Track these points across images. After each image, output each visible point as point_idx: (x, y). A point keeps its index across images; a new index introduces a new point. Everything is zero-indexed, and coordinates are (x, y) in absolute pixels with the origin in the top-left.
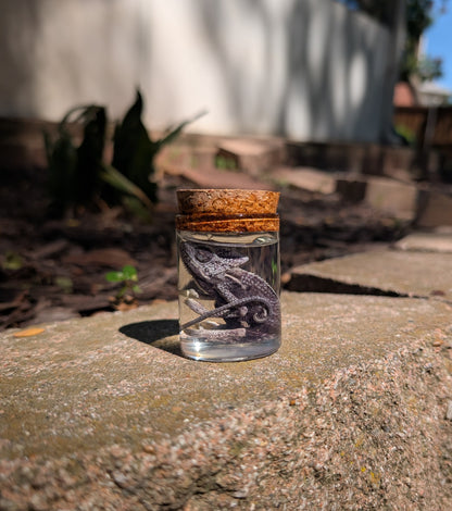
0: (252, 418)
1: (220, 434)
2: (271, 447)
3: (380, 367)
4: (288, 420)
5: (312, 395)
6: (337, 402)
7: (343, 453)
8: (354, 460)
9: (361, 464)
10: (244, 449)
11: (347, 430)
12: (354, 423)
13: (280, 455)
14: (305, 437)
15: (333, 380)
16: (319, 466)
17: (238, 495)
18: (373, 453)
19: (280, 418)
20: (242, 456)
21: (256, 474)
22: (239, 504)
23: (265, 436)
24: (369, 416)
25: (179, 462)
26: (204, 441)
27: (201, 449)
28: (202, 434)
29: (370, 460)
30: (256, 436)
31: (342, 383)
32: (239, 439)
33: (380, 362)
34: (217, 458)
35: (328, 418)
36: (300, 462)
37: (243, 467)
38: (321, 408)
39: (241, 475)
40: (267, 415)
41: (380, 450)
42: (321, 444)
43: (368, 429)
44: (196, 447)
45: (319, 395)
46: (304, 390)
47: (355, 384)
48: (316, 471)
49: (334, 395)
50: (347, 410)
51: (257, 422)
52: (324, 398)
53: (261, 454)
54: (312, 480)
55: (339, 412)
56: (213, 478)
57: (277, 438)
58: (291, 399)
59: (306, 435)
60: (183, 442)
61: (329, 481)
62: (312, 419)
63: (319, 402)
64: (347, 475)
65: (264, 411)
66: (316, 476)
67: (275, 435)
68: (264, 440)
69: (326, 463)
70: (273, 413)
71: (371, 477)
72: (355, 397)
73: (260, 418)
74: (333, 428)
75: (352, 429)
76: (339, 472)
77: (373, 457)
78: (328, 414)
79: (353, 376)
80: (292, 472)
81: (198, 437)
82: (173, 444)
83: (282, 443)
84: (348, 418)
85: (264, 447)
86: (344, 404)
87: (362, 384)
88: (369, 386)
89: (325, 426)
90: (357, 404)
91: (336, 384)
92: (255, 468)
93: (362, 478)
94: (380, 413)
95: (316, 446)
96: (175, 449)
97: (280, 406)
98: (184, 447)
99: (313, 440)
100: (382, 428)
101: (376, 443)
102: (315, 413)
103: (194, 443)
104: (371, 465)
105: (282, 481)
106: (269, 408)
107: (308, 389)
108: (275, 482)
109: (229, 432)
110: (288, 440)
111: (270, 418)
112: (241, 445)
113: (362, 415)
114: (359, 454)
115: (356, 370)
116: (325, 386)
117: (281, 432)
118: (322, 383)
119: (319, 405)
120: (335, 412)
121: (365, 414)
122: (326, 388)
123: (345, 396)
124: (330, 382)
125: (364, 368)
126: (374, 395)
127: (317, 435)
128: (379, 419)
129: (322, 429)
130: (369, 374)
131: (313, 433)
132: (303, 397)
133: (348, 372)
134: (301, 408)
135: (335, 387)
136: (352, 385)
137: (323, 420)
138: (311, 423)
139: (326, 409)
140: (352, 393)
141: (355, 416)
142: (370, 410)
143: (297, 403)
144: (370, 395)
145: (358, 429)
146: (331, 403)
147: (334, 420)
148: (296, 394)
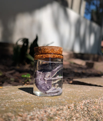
0: (56, 110)
1: (44, 113)
2: (61, 120)
3: (97, 101)
4: (67, 112)
5: (75, 106)
6: (83, 110)
10: (52, 120)
11: (86, 119)
12: (88, 117)
14: (73, 119)
15: (82, 103)
19: (65, 112)
23: (59, 116)
24: (93, 116)
26: (39, 115)
27: (38, 117)
28: (38, 113)
30: (56, 116)
31: (85, 104)
32: (51, 116)
33: (97, 100)
35: (80, 114)
38: (78, 111)
40: (61, 110)
43: (92, 120)
45: (77, 106)
46: (73, 104)
47: (89, 105)
49: (82, 107)
50: (86, 113)
51: (57, 112)
52: (79, 108)
55: (84, 113)
57: (63, 118)
58: (68, 106)
59: (73, 118)
60: (32, 114)
62: (75, 114)
63: (77, 108)
65: (60, 108)
67: (63, 116)
68: (59, 118)
73: (58, 110)
74: (81, 118)
75: (88, 119)
78: (80, 113)
79: (88, 103)
81: (37, 113)
82: (29, 114)
83: (65, 119)
84: (86, 115)
85: (59, 120)
86: (85, 111)
87: (91, 106)
88: (93, 106)
90: (89, 111)
94: (96, 115)
96: (29, 116)
97: (65, 107)
98: (32, 116)
100: (97, 120)
102: (76, 112)
103: (35, 115)
110: (67, 119)
112: (51, 118)
113: (90, 115)
115: (89, 101)
116: (80, 104)
117: (65, 116)
118: (79, 103)
119: (77, 110)
120: (82, 113)
121: (92, 115)
122: (80, 105)
123: (85, 108)
124: (81, 103)
125: (92, 101)
126: (95, 109)
127: (76, 119)
128: (96, 117)
129: (78, 117)
130: (93, 103)
131: (75, 118)
132: (72, 106)
133: (87, 101)
134: (72, 109)
135: (83, 105)
136: (88, 105)
137: (78, 115)
138: (74, 115)
139: (79, 111)
140: (88, 108)
141: (88, 115)
142: (93, 114)
143: (70, 108)
144: (93, 109)
145: (89, 120)
146: (81, 110)
147: (82, 115)
148: (70, 105)
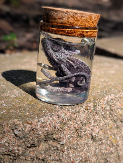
0: (70, 113)
2: (76, 126)
5: (95, 106)
6: (104, 109)
7: (104, 130)
8: (108, 133)
9: (110, 135)
10: (66, 125)
11: (107, 121)
12: (110, 118)
13: (79, 129)
15: (104, 100)
16: (94, 134)
17: (61, 143)
18: (116, 131)
20: (65, 128)
21: (69, 135)
22: (61, 147)
23: (74, 121)
24: (117, 116)
25: (41, 128)
26: (51, 121)
27: (50, 124)
29: (114, 134)
30: (71, 121)
31: (108, 101)
34: (55, 128)
35: (100, 116)
36: (86, 132)
37: (64, 132)
38: (98, 112)
39: (63, 135)
40: (76, 112)
41: (119, 130)
42: (96, 126)
43: (115, 121)
44: (48, 123)
45: (97, 106)
46: (92, 104)
47: (113, 102)
48: (92, 136)
49: (104, 106)
50: (108, 113)
51: (72, 115)
52: (100, 108)
53: (72, 128)
54: (90, 140)
55: (105, 113)
56: (52, 136)
57: (79, 122)
58: (86, 107)
59: (90, 122)
61: (97, 141)
62: (94, 115)
63: (97, 109)
64: (104, 139)
65: (75, 111)
66: (92, 138)
68: (74, 123)
69: (97, 133)
70: (79, 112)
71: (113, 141)
72: (112, 108)
73: (74, 113)
74: (101, 120)
75: (109, 121)
76: (101, 137)
77: (115, 133)
78: (100, 114)
79: (112, 99)
80: (83, 136)
82: (39, 121)
83: (81, 124)
84: (108, 116)
85: (74, 125)
86: (107, 110)
87: (116, 103)
88: (118, 104)
89: (98, 119)
90: (112, 111)
91: (105, 102)
92: (69, 133)
93: (110, 141)
95: (94, 126)
96: (39, 123)
98: (43, 123)
99: (93, 124)
100: (121, 121)
101: (118, 127)
102: (95, 113)
104: (114, 136)
105: (78, 139)
106: (77, 110)
107: (94, 103)
108: (76, 139)
109: (61, 118)
110: (83, 123)
111: (77, 114)
112: (65, 124)
113: (113, 115)
114: (110, 131)
115: (114, 97)
116: (101, 102)
117: (81, 120)
118: (99, 101)
119: (97, 110)
120: (103, 113)
121: (115, 115)
122: (101, 103)
123: (108, 107)
124: (103, 101)
125: (117, 96)
126: (120, 108)
127: (95, 122)
128: (120, 118)
129: (97, 120)
130: (119, 99)
131: (93, 121)
132: (91, 106)
133: (111, 97)
134: (90, 111)
135: (104, 103)
136: (111, 103)
137: (98, 116)
138: (93, 117)
139: (100, 112)
140: (111, 106)
141: (111, 116)
142: (117, 114)
143: (89, 109)
144: (118, 107)
145: (111, 121)
146: (102, 110)
147: (102, 116)
148: (89, 105)
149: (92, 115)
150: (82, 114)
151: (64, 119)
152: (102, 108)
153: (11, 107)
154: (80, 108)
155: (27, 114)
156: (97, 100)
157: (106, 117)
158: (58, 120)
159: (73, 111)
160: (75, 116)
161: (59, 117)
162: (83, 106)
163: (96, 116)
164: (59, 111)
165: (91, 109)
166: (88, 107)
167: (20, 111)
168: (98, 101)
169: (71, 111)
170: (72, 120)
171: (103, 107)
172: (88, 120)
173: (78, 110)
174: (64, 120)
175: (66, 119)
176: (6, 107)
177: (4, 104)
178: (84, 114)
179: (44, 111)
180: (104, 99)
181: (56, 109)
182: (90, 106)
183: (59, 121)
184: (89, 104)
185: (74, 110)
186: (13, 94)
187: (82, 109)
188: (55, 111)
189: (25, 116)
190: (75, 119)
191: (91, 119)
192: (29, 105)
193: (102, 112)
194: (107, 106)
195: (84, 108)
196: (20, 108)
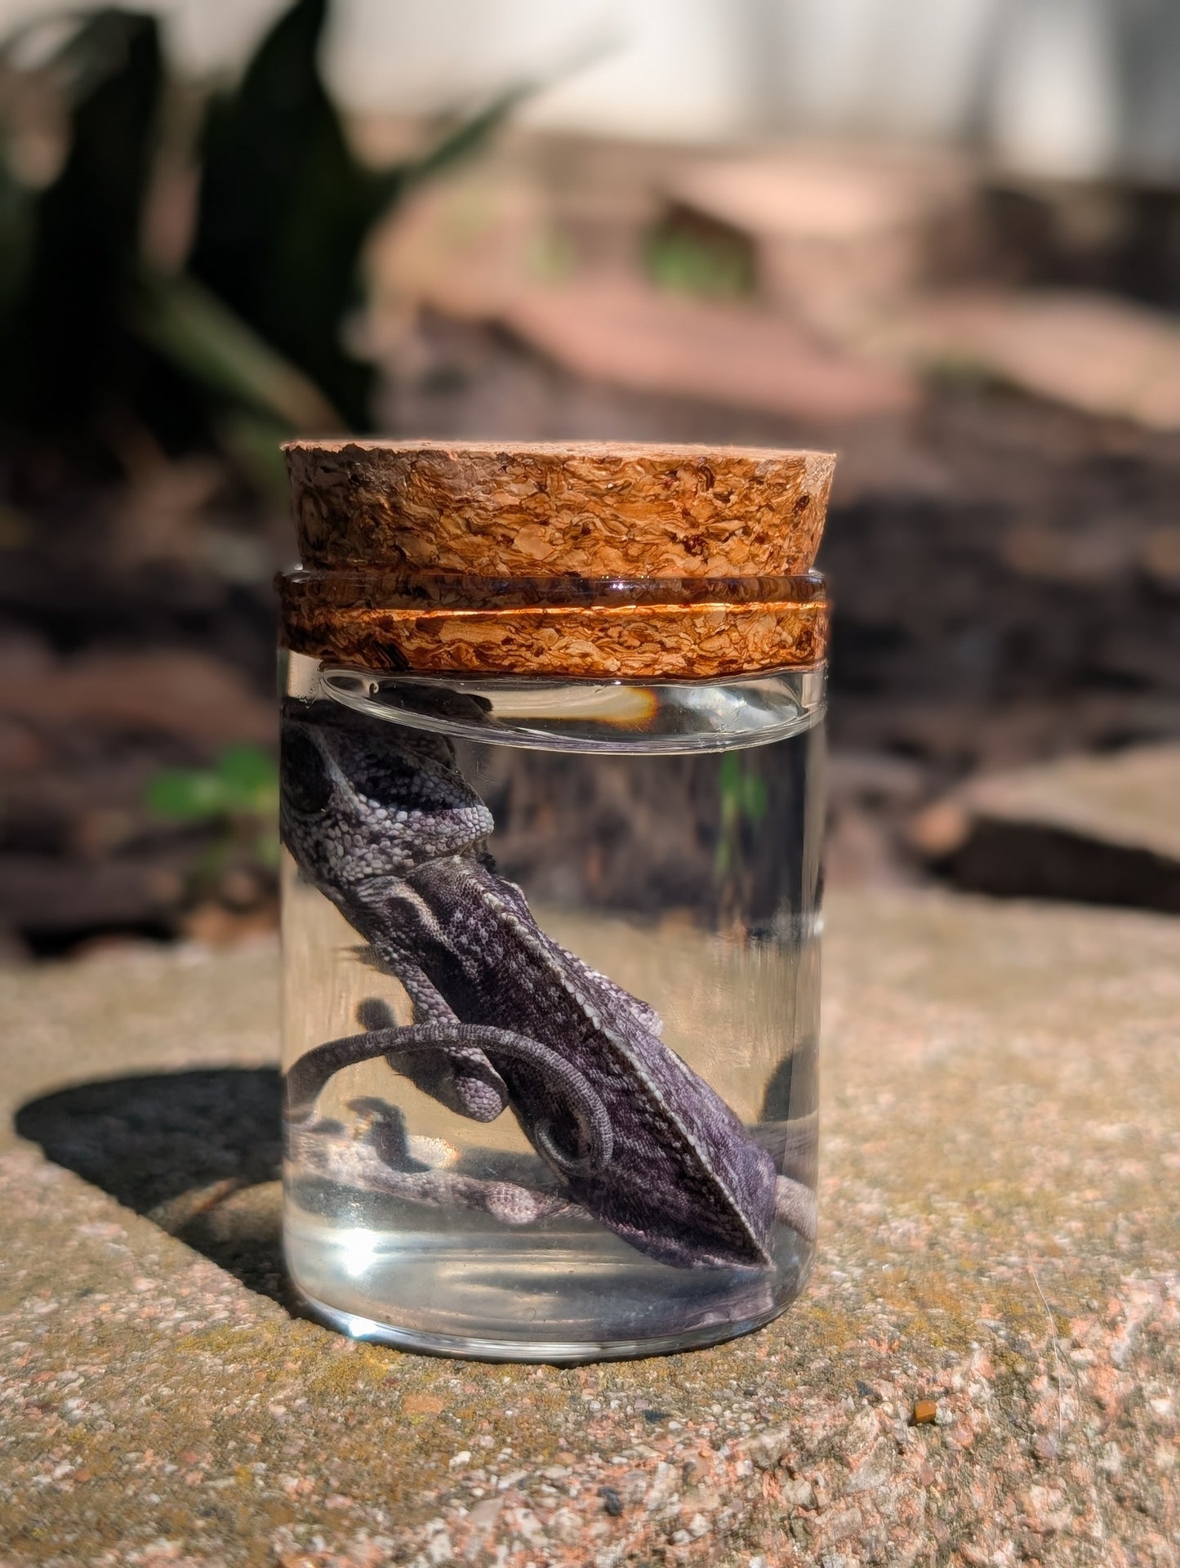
0: (742, 1468)
4: (900, 1487)
5: (1011, 1384)
6: (1123, 1420)
11: (1161, 1545)
15: (1112, 1326)
19: (862, 1477)
23: (794, 1547)
30: (753, 1546)
32: (681, 1552)
35: (1076, 1495)
38: (1048, 1445)
40: (809, 1457)
45: (1042, 1384)
46: (979, 1362)
49: (1112, 1388)
50: (1166, 1456)
51: (765, 1487)
52: (1068, 1401)
55: (1132, 1463)
57: (846, 1562)
58: (918, 1397)
59: (976, 1553)
62: (1008, 1486)
63: (1040, 1414)
65: (797, 1439)
67: (839, 1544)
70: (835, 1453)
73: (779, 1467)
74: (1098, 1531)
78: (1080, 1469)
86: (1155, 1428)
91: (1122, 1343)
102: (1020, 1463)
106: (818, 1428)
107: (997, 1356)
109: (639, 1522)
111: (822, 1472)
116: (1076, 1345)
118: (1062, 1332)
119: (1043, 1430)
120: (1113, 1461)
122: (1076, 1355)
123: (1161, 1394)
124: (1098, 1332)
127: (1025, 1557)
129: (1050, 1533)
131: (1010, 1547)
132: (973, 1389)
134: (961, 1438)
138: (1000, 1504)
139: (1073, 1448)
143: (944, 1415)
146: (1096, 1422)
147: (1108, 1497)
148: (942, 1376)
149: (993, 1482)
150: (874, 1467)
151: (671, 1528)
152: (1100, 1405)
153: (143, 1423)
154: (850, 1415)
155: (291, 1483)
156: (1032, 1321)
157: (1149, 1504)
158: (610, 1539)
159: (769, 1440)
160: (803, 1492)
161: (612, 1510)
162: (886, 1390)
163: (1038, 1497)
164: (619, 1447)
165: (975, 1416)
166: (933, 1398)
167: (220, 1462)
168: (1052, 1330)
169: (745, 1445)
170: (765, 1541)
171: (1109, 1399)
172: (944, 1533)
173: (820, 1433)
174: (680, 1535)
175: (699, 1524)
176: (91, 1426)
177: (72, 1403)
178: (897, 1471)
179: (464, 1457)
180: (1114, 1309)
181: (595, 1433)
182: (957, 1381)
183: (617, 1550)
184: (947, 1365)
185: (784, 1434)
186: (181, 1303)
187: (868, 1422)
188: (582, 1449)
189: (263, 1506)
190: (798, 1526)
191: (987, 1527)
192: (317, 1396)
193: (1098, 1453)
194: (1149, 1387)
195: (893, 1403)
196: (225, 1430)
